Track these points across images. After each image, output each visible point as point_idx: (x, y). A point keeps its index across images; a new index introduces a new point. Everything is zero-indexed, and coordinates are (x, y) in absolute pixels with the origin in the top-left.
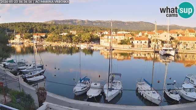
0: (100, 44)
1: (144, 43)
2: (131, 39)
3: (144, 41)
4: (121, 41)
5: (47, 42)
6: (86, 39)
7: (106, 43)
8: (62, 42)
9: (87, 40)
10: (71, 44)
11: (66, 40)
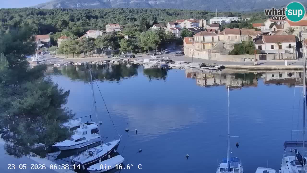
0: (183, 54)
1: (288, 49)
2: (255, 40)
3: (287, 44)
4: (236, 45)
5: (61, 56)
6: (150, 45)
7: (200, 52)
8: (94, 53)
9: (153, 46)
10: (117, 57)
11: (105, 48)
